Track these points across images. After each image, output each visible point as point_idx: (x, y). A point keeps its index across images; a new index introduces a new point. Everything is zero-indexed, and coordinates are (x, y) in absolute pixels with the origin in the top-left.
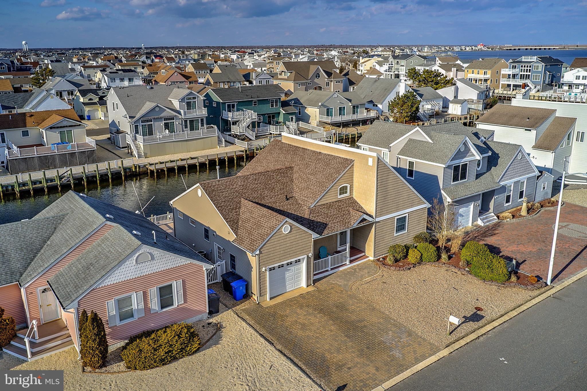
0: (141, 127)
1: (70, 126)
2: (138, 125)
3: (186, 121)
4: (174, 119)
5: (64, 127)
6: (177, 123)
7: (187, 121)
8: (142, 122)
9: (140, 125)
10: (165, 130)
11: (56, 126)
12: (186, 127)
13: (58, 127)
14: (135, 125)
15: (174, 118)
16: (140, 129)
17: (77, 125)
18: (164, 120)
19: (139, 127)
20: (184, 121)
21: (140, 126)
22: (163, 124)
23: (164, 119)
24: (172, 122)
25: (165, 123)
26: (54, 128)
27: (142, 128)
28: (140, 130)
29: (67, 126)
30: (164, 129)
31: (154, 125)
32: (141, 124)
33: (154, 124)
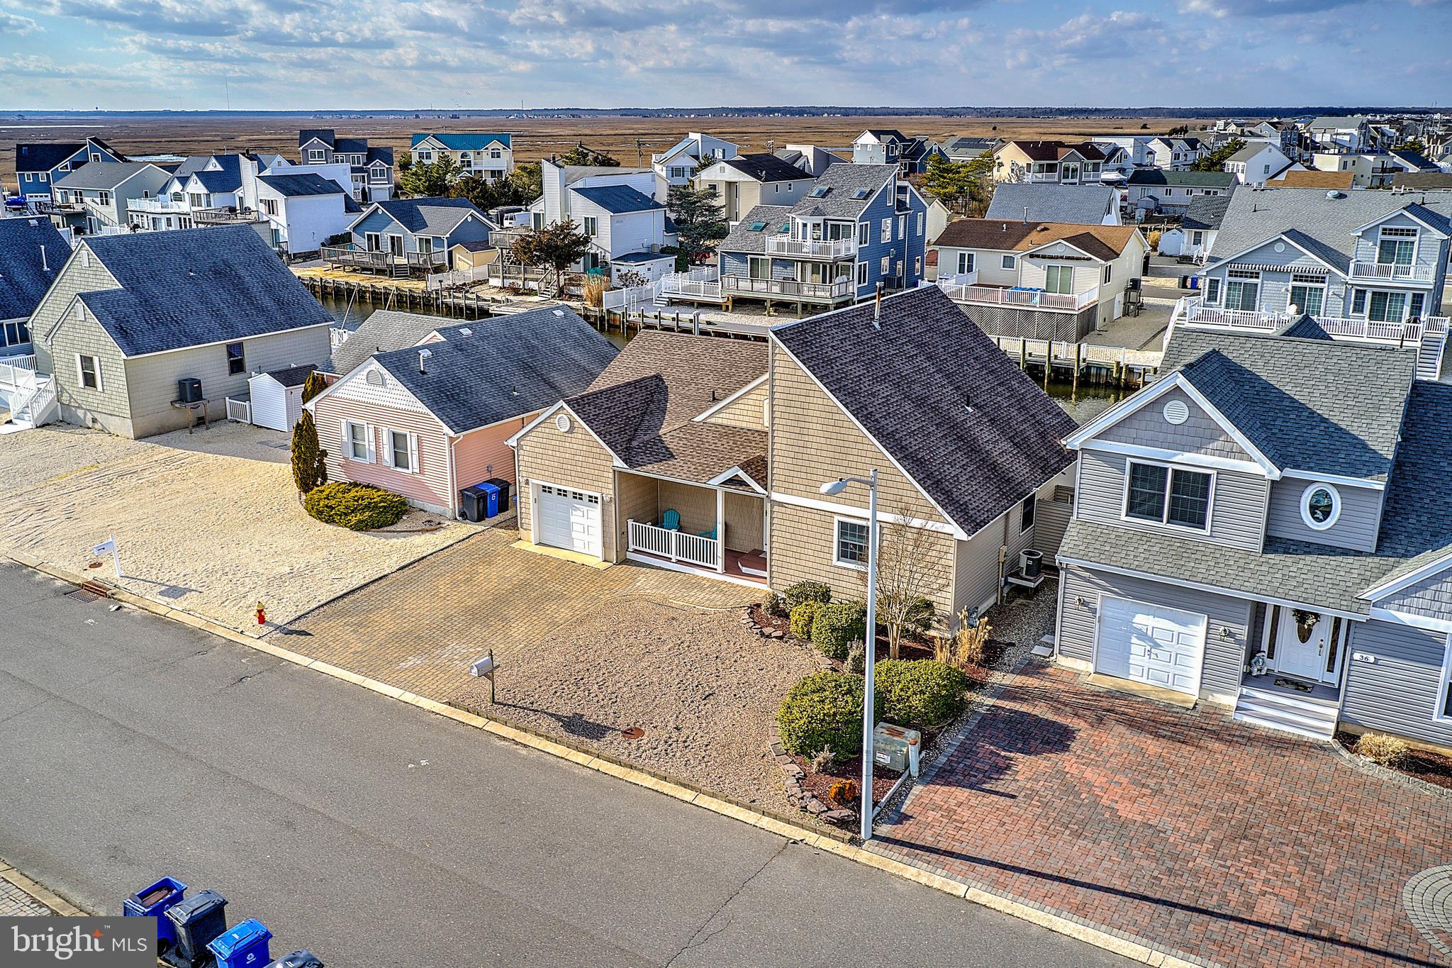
0: (1225, 288)
1: (1068, 258)
2: (1218, 281)
3: (1361, 294)
4: (1323, 282)
5: (1057, 258)
6: (1330, 294)
7: (1364, 292)
8: (1230, 276)
9: (1223, 280)
10: (1291, 304)
11: (1041, 253)
12: (1359, 307)
13: (1044, 257)
14: (1211, 280)
15: (1324, 278)
16: (1223, 290)
17: (1084, 259)
18: (1295, 280)
19: (1220, 285)
20: (1354, 292)
21: (1223, 284)
22: (1290, 288)
23: (1295, 276)
24: (1316, 289)
25: (1294, 288)
26: (1038, 256)
27: (1229, 289)
28: (1222, 293)
29: (1062, 258)
30: (1289, 302)
31: (1262, 287)
32: (1228, 279)
33: (1262, 284)
